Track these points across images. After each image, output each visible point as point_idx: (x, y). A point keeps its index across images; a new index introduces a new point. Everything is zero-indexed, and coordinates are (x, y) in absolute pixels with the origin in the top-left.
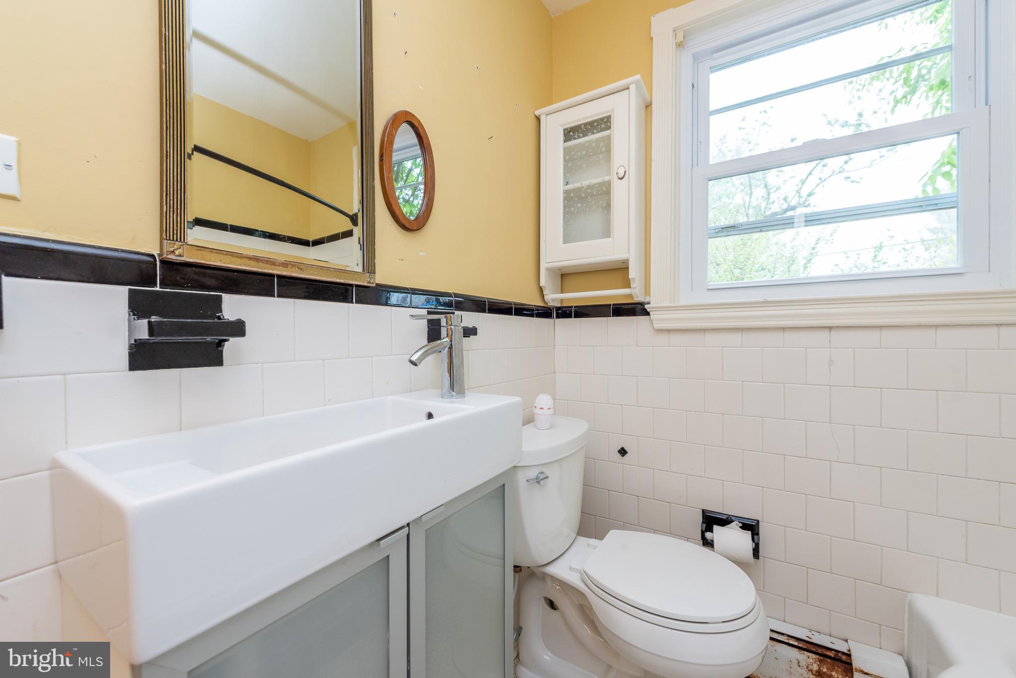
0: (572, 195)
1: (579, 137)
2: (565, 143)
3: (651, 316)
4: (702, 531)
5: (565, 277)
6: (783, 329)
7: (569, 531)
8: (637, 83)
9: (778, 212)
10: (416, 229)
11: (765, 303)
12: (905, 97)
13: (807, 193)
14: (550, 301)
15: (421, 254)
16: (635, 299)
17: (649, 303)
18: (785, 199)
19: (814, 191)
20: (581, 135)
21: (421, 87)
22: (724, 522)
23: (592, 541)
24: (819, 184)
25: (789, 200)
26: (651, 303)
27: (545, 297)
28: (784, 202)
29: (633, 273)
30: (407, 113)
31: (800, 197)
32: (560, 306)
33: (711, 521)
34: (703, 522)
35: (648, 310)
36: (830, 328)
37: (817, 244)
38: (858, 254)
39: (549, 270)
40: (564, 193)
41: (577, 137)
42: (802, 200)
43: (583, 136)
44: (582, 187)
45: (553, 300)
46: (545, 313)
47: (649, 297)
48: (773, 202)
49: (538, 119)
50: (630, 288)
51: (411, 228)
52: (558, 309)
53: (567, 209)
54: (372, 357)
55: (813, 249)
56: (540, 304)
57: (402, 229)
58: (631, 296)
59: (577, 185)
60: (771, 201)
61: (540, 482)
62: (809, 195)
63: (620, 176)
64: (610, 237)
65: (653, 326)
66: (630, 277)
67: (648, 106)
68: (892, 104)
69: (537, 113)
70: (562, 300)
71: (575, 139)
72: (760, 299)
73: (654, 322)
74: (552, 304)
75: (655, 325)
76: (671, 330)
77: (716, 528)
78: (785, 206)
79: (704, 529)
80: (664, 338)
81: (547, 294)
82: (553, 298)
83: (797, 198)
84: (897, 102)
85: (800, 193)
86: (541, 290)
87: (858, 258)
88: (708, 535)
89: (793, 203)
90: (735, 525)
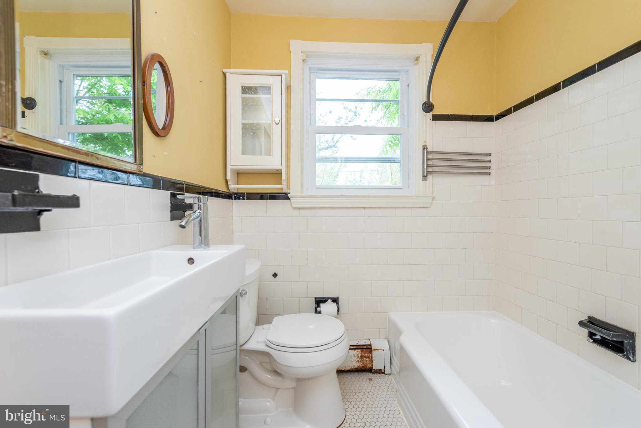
0: (247, 127)
1: (252, 94)
2: (243, 95)
3: (291, 200)
4: (316, 307)
5: (240, 174)
6: (348, 208)
7: (252, 325)
8: (285, 74)
9: (324, 148)
10: (164, 136)
11: (342, 196)
12: (375, 107)
13: (336, 141)
14: (232, 189)
15: (165, 153)
16: (284, 191)
17: (289, 193)
18: (327, 142)
19: (339, 140)
20: (253, 93)
21: (164, 39)
22: (324, 301)
23: (265, 326)
24: (340, 137)
25: (329, 142)
26: (291, 193)
27: (229, 186)
28: (326, 143)
29: (284, 177)
30: (159, 56)
31: (333, 142)
32: (237, 192)
33: (319, 302)
34: (315, 304)
35: (290, 197)
36: (364, 208)
37: (340, 166)
38: (355, 174)
39: (232, 170)
40: (242, 124)
41: (250, 93)
42: (334, 144)
43: (254, 94)
44: (254, 124)
45: (234, 188)
46: (228, 196)
47: (289, 190)
48: (322, 142)
49: (225, 75)
50: (282, 184)
51: (161, 135)
52: (235, 194)
53: (244, 135)
54: (139, 224)
55: (339, 169)
56: (225, 190)
57: (154, 136)
58: (282, 189)
59: (251, 122)
60: (321, 141)
61: (243, 295)
62: (337, 142)
63: (277, 123)
64: (271, 155)
65: (292, 205)
66: (282, 179)
67: (288, 87)
68: (371, 109)
69: (224, 70)
70: (237, 189)
71: (249, 94)
72: (340, 194)
73: (292, 204)
74: (233, 191)
75: (293, 205)
76: (301, 208)
77: (321, 305)
78: (327, 145)
79: (316, 306)
80: (297, 211)
81: (230, 185)
82: (234, 187)
83: (332, 142)
84: (373, 109)
85: (333, 140)
86: (227, 182)
87: (355, 175)
88: (318, 309)
89: (330, 145)
90: (330, 301)
